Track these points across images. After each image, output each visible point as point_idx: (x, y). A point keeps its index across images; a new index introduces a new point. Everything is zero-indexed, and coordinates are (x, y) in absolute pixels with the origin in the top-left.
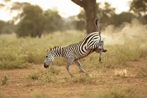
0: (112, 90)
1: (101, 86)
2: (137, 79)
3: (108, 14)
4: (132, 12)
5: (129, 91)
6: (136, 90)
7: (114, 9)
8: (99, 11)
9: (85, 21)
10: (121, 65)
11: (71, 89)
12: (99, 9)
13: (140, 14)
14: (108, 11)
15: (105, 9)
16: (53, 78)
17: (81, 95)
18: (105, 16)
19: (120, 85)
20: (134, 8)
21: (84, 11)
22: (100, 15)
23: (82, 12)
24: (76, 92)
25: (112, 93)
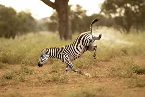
0: (84, 89)
1: (73, 85)
2: (108, 79)
3: (79, 16)
4: (103, 14)
5: (100, 90)
6: (106, 89)
7: (85, 11)
8: (71, 13)
9: (57, 23)
10: (92, 65)
11: (44, 89)
12: (71, 11)
13: (110, 16)
14: (80, 13)
15: (76, 11)
16: (26, 77)
17: (54, 94)
18: (77, 18)
19: (92, 84)
20: (105, 10)
21: (56, 13)
22: (72, 17)
23: (54, 14)
24: (49, 91)
25: (84, 92)
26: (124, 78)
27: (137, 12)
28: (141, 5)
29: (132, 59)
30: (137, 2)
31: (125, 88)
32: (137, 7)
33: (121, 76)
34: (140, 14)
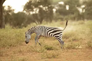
1: (6, 57)
2: (28, 53)
4: (25, 12)
5: (23, 60)
6: (27, 60)
7: (14, 10)
8: (5, 11)
10: (18, 44)
14: (10, 11)
15: (8, 10)
18: (8, 14)
19: (18, 57)
20: (26, 9)
22: (5, 14)
26: (39, 52)
27: (47, 11)
28: (50, 6)
29: (44, 40)
30: (47, 4)
31: (39, 59)
32: (47, 8)
33: (36, 52)
34: (49, 12)
